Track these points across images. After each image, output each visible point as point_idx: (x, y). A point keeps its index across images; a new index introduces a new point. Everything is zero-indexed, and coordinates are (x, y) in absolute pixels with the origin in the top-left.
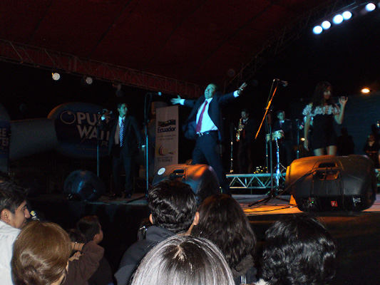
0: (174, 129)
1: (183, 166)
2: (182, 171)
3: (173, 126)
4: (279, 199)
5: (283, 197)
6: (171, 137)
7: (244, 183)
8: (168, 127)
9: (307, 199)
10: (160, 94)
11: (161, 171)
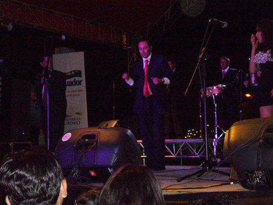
0: (80, 83)
1: (94, 130)
2: (93, 136)
3: (77, 79)
4: (216, 171)
5: (221, 169)
6: (76, 93)
7: (172, 151)
8: (72, 79)
9: (252, 173)
10: (64, 37)
11: (66, 137)
